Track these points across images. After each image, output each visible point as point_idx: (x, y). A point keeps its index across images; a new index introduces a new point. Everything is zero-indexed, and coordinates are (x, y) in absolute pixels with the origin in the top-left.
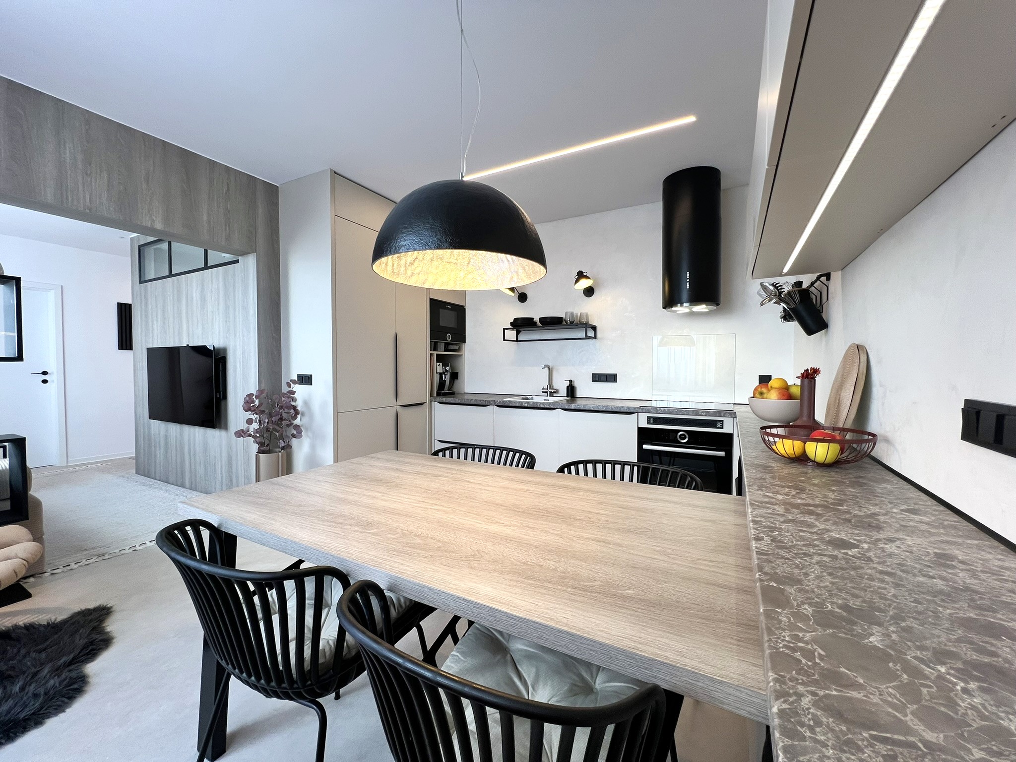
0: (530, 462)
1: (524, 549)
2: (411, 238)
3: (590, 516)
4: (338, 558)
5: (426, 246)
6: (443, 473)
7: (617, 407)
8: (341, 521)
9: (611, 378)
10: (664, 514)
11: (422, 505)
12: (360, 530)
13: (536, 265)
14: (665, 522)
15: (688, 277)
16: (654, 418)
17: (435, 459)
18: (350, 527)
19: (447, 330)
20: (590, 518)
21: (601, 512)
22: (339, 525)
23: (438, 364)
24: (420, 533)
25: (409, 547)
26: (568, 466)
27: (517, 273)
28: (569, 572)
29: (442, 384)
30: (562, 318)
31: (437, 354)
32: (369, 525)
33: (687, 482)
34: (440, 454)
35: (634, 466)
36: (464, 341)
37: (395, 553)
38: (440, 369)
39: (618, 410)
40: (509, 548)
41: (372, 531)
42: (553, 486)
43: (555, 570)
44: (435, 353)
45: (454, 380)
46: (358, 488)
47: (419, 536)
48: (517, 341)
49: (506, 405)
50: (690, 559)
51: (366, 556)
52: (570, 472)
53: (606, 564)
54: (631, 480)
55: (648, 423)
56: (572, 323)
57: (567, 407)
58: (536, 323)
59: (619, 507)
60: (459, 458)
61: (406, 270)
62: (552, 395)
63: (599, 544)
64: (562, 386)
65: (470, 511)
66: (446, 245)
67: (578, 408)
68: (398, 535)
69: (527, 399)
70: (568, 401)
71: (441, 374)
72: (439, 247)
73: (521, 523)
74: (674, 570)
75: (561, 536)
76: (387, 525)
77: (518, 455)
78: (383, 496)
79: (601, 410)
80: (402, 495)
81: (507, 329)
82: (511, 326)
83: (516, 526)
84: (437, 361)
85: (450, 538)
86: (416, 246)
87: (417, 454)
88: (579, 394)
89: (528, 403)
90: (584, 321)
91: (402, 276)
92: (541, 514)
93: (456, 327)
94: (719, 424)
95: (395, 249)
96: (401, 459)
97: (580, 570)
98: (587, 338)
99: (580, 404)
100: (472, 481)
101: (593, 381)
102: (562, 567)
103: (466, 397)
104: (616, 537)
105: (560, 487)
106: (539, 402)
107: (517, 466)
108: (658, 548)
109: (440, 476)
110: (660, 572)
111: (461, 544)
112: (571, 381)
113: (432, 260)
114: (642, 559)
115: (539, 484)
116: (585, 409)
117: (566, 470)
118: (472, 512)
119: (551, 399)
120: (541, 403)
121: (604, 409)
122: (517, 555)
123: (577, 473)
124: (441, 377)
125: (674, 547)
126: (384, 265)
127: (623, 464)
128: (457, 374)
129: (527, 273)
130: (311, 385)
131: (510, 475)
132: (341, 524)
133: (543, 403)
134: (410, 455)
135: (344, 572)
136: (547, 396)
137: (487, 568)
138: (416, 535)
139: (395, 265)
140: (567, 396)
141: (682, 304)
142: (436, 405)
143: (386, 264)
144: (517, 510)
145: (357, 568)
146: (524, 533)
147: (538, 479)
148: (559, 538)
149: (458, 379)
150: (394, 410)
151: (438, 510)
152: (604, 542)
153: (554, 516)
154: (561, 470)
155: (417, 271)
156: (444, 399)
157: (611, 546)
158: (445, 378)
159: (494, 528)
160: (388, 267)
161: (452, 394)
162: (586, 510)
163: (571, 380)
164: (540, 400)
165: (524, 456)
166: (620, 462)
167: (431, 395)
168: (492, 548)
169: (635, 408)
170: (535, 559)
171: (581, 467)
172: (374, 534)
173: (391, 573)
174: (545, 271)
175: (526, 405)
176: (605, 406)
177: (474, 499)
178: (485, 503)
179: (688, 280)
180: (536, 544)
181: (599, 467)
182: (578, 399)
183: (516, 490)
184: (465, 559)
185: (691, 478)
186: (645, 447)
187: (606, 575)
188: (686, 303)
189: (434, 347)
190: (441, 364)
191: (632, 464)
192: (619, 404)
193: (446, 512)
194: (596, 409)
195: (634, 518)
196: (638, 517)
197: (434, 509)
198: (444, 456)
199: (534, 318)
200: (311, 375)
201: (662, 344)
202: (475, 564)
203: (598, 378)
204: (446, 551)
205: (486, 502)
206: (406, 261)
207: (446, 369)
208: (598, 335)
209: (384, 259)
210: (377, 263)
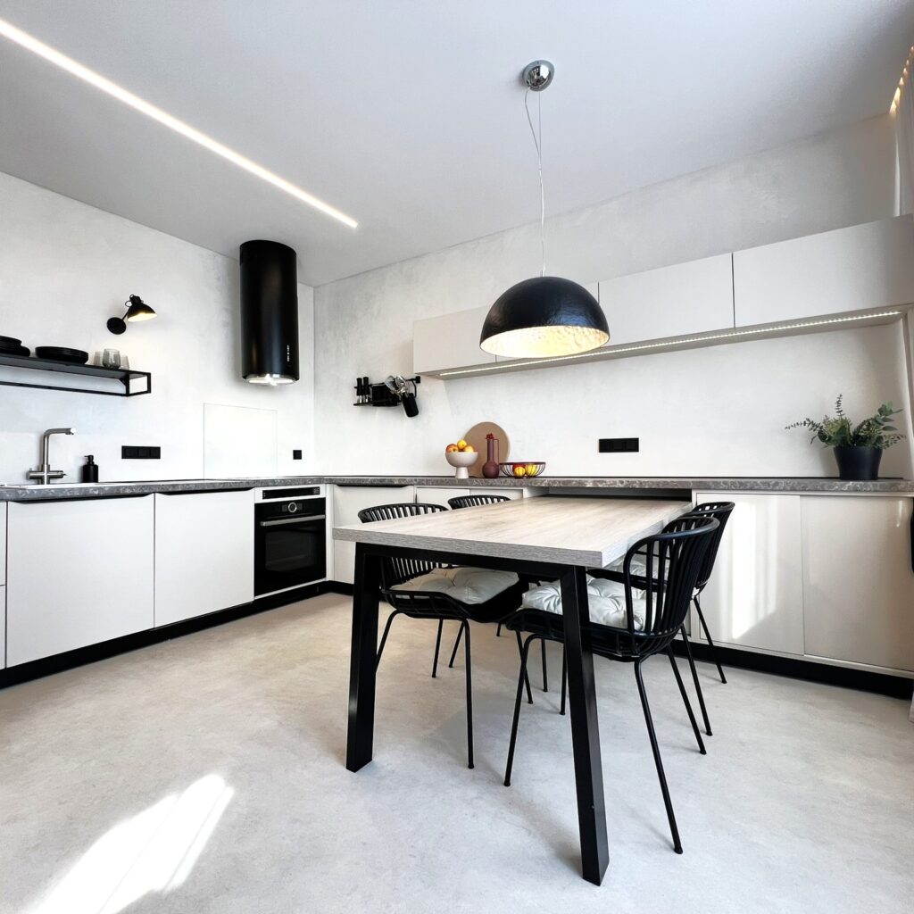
55: (263, 497)
57: (171, 489)
58: (28, 351)
64: (72, 466)
88: (103, 476)
94: (315, 491)
136: (43, 484)
163: (90, 456)
179: (288, 353)
186: (264, 524)
203: (130, 453)
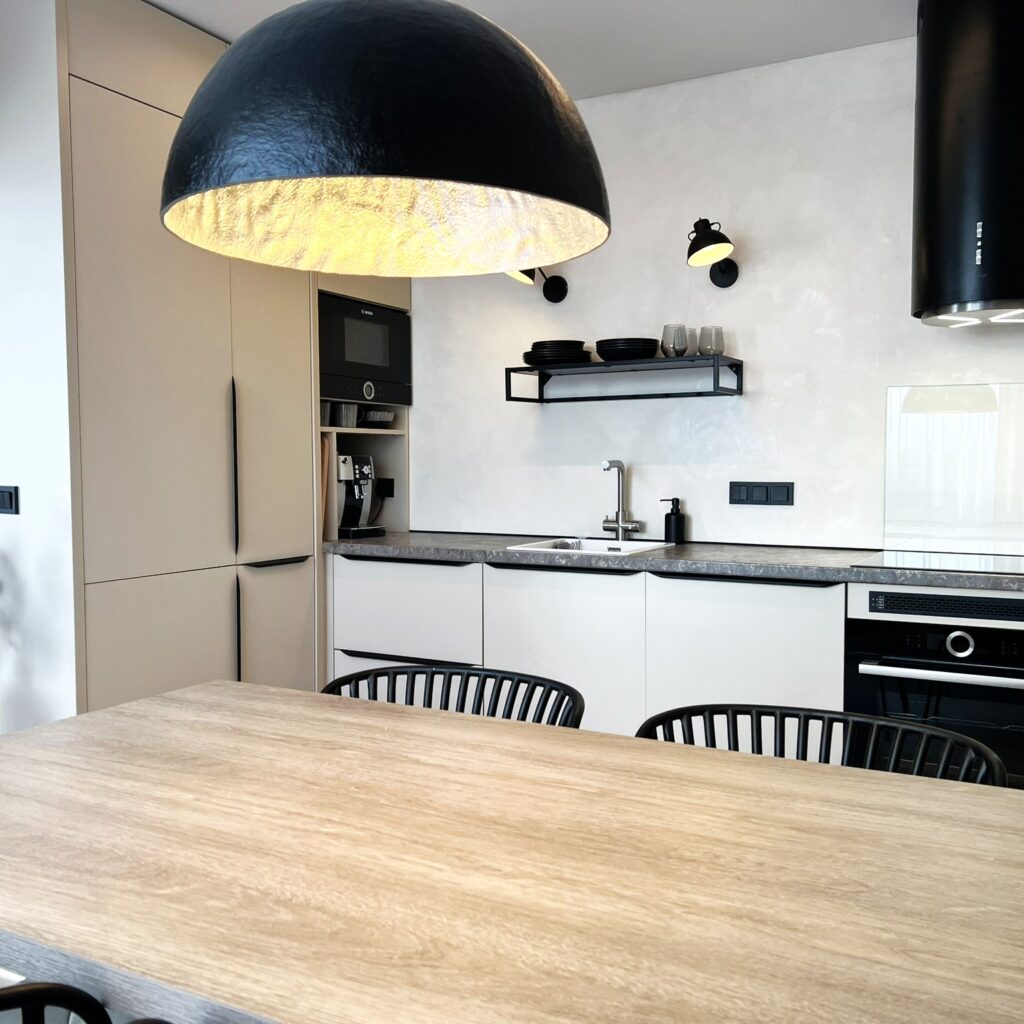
0: (569, 708)
1: (549, 936)
2: (259, 146)
3: (717, 849)
4: (79, 961)
5: (299, 169)
6: (350, 741)
7: (793, 569)
8: (90, 865)
9: (779, 494)
10: (904, 845)
11: (298, 823)
12: (138, 888)
13: (584, 217)
14: (908, 867)
15: (979, 236)
16: (888, 596)
17: (332, 701)
18: (112, 881)
19: (364, 372)
20: (717, 857)
21: (745, 839)
22: (86, 877)
23: (342, 458)
24: (289, 895)
25: (260, 932)
26: (666, 719)
27: (535, 232)
28: (659, 997)
29: (352, 509)
30: (655, 342)
31: (338, 435)
32: (163, 874)
33: (966, 764)
34: (346, 689)
35: (832, 721)
36: (408, 401)
37: (226, 948)
38: (346, 472)
39: (796, 576)
40: (511, 932)
41: (168, 891)
42: (627, 771)
43: (625, 990)
44: (334, 430)
45: (383, 500)
46: (136, 781)
47: (286, 904)
48: (541, 400)
49: (514, 561)
50: (966, 964)
51: (151, 956)
52: (670, 737)
53: (752, 974)
54: (825, 757)
55: (873, 609)
56: (680, 354)
57: (665, 568)
58: (588, 354)
59: (792, 828)
60: (392, 698)
61: (250, 225)
62: (628, 535)
63: (737, 922)
64: (652, 514)
65: (415, 838)
66: (350, 165)
67: (692, 569)
68: (233, 902)
69: (566, 546)
70: (668, 551)
71: (349, 485)
72: (332, 171)
73: (544, 870)
74: (927, 993)
75: (642, 903)
76: (206, 877)
77: (539, 690)
78: (197, 800)
79: (752, 575)
80: (246, 798)
81: (516, 370)
82: (527, 361)
83: (531, 876)
84: (341, 451)
85: (364, 907)
86: (273, 168)
87: (285, 690)
88: (697, 533)
89: (567, 556)
90: (711, 347)
91: (241, 239)
92: (594, 845)
93: (387, 365)
95: (220, 175)
96: (249, 704)
97: (689, 990)
98: (719, 391)
99: (701, 559)
100: (423, 758)
101: (734, 500)
102: (643, 984)
103: (415, 541)
104: (779, 907)
105: (646, 774)
106: (595, 556)
107: (538, 719)
108: (885, 936)
109: (344, 747)
110: (889, 998)
111: (390, 923)
112: (676, 502)
113: (318, 198)
114: (844, 963)
115: (591, 766)
116: (711, 572)
117: (660, 730)
118: (420, 840)
119: (628, 548)
120: (599, 558)
121: (760, 573)
122: (531, 950)
123: (689, 739)
124: (350, 492)
125: (927, 932)
126: (194, 211)
127: (805, 716)
128: (391, 482)
129: (560, 235)
130: (17, 512)
131: (517, 743)
132: (90, 872)
133: (606, 558)
134: (267, 693)
135: (97, 996)
136: (617, 539)
137: (456, 985)
138: (278, 902)
139: (223, 213)
140: (667, 539)
141: (962, 303)
142: (338, 563)
143: (200, 210)
144: (536, 835)
145: (126, 987)
146: (551, 896)
147: (589, 754)
148: (638, 909)
149: (392, 495)
150: (231, 574)
151: (336, 836)
152: (751, 918)
153: (628, 850)
154: (647, 731)
155: (280, 226)
156: (358, 548)
157: (767, 930)
158: (361, 492)
159: (476, 882)
160: (204, 217)
161: (377, 534)
162: (707, 834)
163: (677, 500)
164: (598, 549)
165: (554, 694)
166: (797, 712)
167: (325, 537)
168: (470, 933)
169: (838, 571)
170: (576, 963)
171: (698, 722)
172: (171, 899)
173: (213, 1000)
174: (607, 229)
175: (563, 562)
176: (761, 566)
177: (427, 806)
178: (455, 817)
179: (979, 244)
180: (578, 921)
181: (744, 722)
182: (696, 548)
183: (534, 782)
184: (401, 962)
185: (978, 752)
186: (865, 668)
187: (754, 1003)
188: (974, 301)
189: (331, 416)
190: (349, 458)
191: (826, 716)
192: (798, 560)
193: (356, 842)
194: (738, 574)
195: (830, 857)
196: (840, 855)
197: (326, 834)
198: (356, 693)
199: (582, 343)
200: (16, 489)
201: (909, 406)
202: (426, 976)
203: (743, 493)
204: (354, 943)
205: (455, 813)
206: (251, 202)
207: (361, 473)
208: (748, 385)
209: (193, 200)
210: (177, 207)
